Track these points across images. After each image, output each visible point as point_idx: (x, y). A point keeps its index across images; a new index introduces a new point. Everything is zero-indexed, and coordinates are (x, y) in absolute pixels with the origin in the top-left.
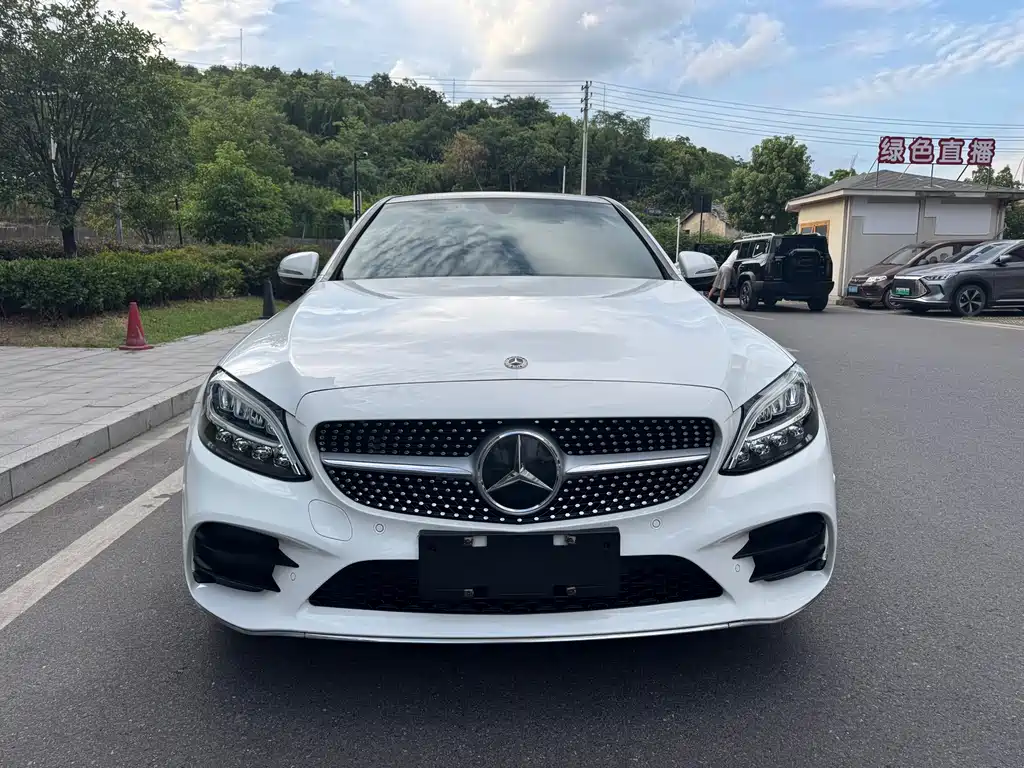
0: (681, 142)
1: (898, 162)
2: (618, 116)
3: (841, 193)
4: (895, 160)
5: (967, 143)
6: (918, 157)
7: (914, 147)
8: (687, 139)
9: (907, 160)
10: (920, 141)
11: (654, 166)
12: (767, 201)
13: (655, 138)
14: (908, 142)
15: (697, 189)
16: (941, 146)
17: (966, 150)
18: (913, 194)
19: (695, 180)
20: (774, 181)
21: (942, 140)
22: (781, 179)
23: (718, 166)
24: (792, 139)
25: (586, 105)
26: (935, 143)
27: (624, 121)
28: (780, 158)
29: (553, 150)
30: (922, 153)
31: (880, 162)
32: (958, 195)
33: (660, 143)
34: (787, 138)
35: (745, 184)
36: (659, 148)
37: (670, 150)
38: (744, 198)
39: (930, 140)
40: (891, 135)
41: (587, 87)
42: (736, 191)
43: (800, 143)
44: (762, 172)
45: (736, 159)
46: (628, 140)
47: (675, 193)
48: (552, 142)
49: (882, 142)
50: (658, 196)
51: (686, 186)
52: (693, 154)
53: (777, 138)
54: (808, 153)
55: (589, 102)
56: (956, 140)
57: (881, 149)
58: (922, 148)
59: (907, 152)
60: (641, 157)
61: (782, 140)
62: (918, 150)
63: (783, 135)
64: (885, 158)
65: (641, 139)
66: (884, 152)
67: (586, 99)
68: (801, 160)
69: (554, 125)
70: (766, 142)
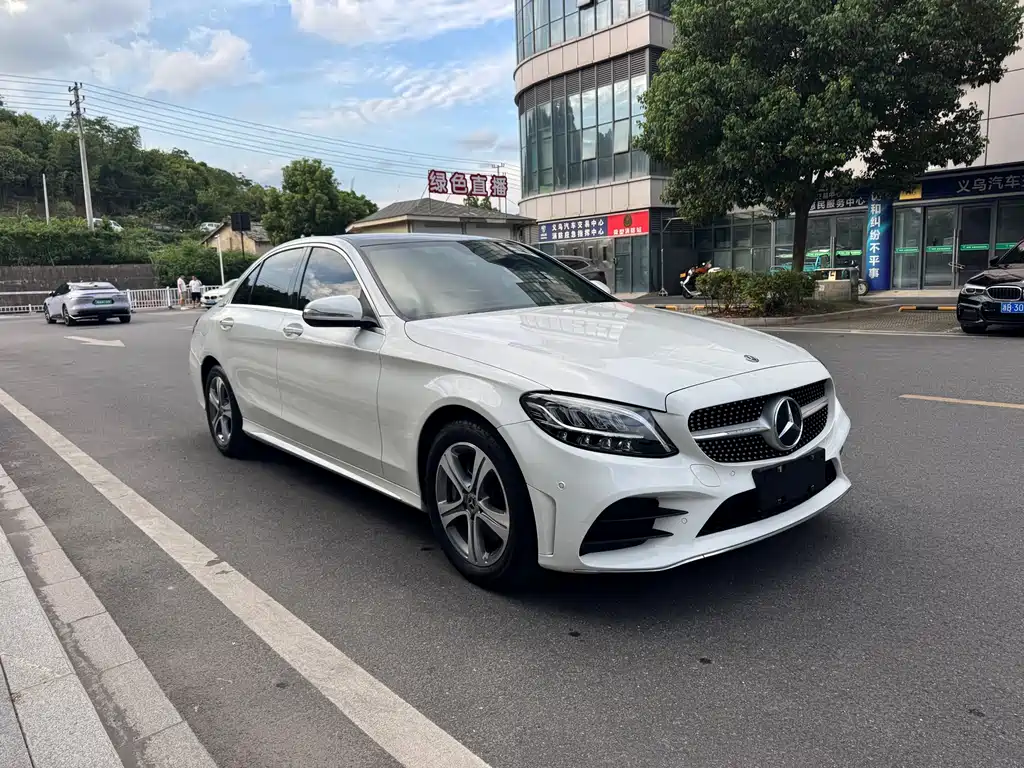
0: (178, 155)
1: (443, 192)
2: (99, 122)
3: (405, 218)
4: (441, 190)
5: (489, 178)
6: (457, 189)
7: (454, 180)
8: (186, 153)
9: (450, 191)
10: (457, 176)
11: (153, 179)
12: (307, 221)
13: (149, 149)
14: (449, 176)
15: (206, 205)
16: (472, 180)
17: (488, 185)
18: (458, 220)
19: (202, 196)
20: (311, 202)
21: (472, 176)
22: (318, 200)
23: (223, 182)
24: (320, 163)
25: (78, 109)
26: (468, 177)
27: (106, 127)
28: (313, 181)
29: (22, 156)
30: (459, 185)
31: (430, 191)
32: (489, 221)
33: (154, 155)
34: (315, 161)
35: (281, 203)
36: (154, 160)
37: (169, 163)
38: (282, 217)
39: (464, 175)
40: (436, 169)
41: (76, 89)
42: (272, 209)
43: (327, 166)
44: (296, 192)
45: (238, 176)
46: (116, 150)
47: (183, 208)
48: (18, 144)
49: (430, 174)
50: (163, 211)
51: (195, 202)
52: (195, 169)
53: (306, 161)
54: (335, 176)
55: (81, 105)
56: (481, 176)
57: (430, 181)
58: (459, 181)
59: (449, 184)
60: (137, 169)
61: (310, 162)
62: (457, 183)
63: (311, 157)
64: (435, 188)
65: (133, 150)
66: (432, 184)
67: (77, 102)
68: (330, 183)
69: (16, 125)
70: (295, 163)
